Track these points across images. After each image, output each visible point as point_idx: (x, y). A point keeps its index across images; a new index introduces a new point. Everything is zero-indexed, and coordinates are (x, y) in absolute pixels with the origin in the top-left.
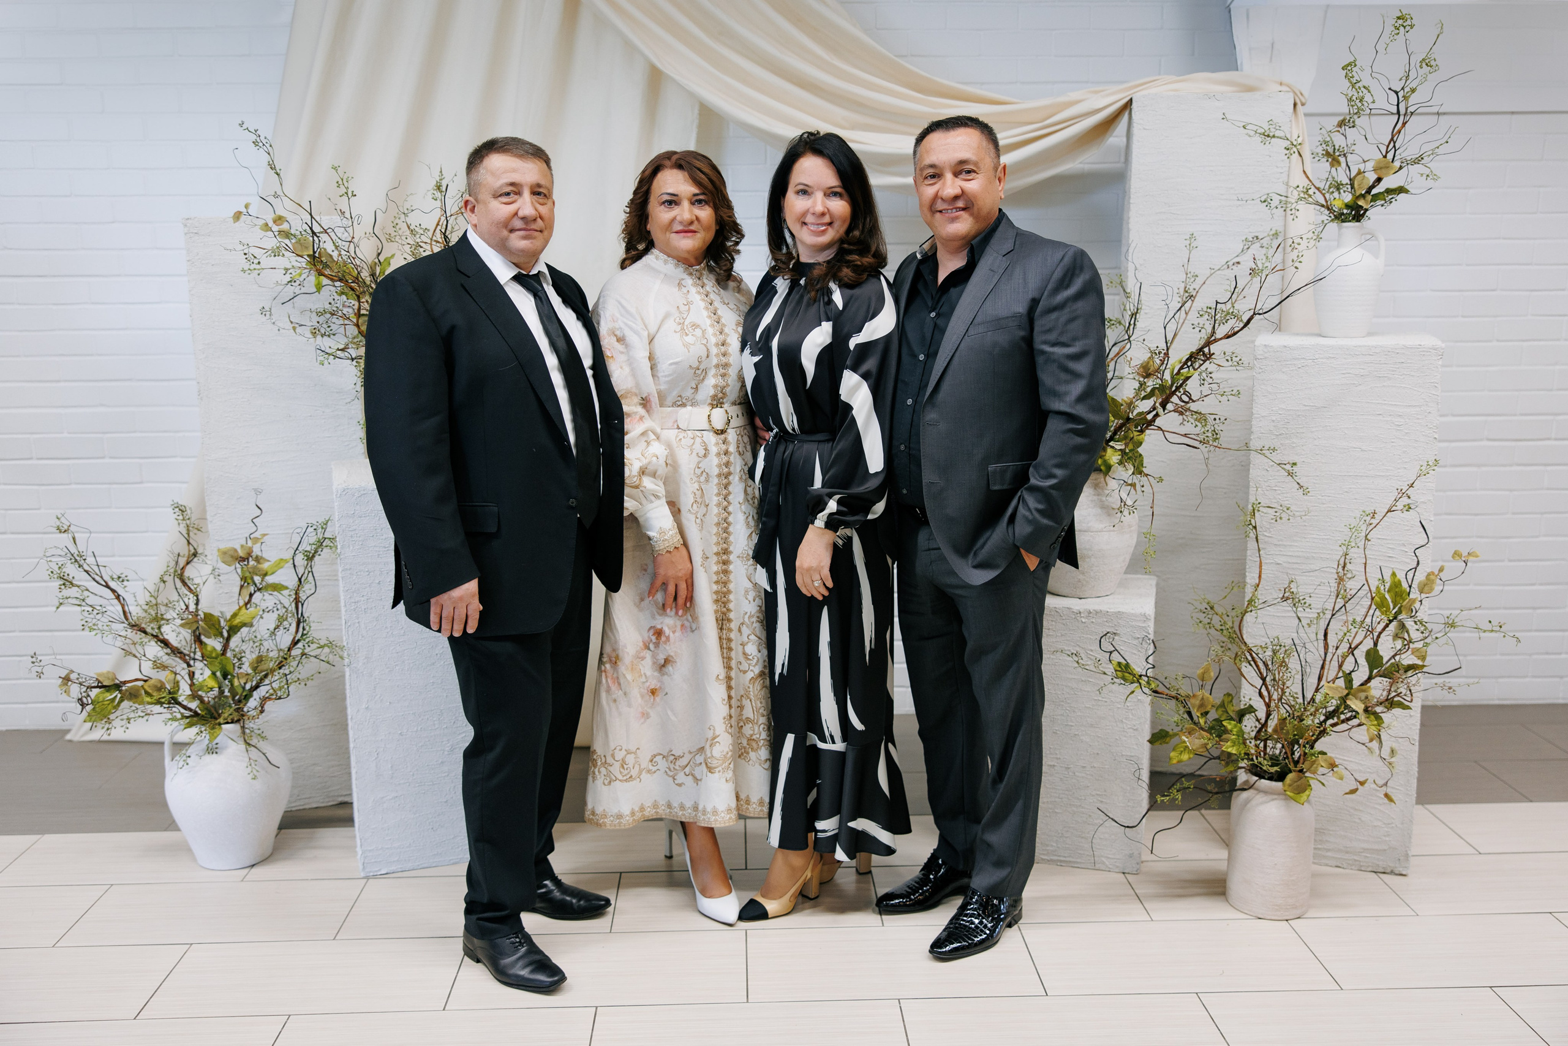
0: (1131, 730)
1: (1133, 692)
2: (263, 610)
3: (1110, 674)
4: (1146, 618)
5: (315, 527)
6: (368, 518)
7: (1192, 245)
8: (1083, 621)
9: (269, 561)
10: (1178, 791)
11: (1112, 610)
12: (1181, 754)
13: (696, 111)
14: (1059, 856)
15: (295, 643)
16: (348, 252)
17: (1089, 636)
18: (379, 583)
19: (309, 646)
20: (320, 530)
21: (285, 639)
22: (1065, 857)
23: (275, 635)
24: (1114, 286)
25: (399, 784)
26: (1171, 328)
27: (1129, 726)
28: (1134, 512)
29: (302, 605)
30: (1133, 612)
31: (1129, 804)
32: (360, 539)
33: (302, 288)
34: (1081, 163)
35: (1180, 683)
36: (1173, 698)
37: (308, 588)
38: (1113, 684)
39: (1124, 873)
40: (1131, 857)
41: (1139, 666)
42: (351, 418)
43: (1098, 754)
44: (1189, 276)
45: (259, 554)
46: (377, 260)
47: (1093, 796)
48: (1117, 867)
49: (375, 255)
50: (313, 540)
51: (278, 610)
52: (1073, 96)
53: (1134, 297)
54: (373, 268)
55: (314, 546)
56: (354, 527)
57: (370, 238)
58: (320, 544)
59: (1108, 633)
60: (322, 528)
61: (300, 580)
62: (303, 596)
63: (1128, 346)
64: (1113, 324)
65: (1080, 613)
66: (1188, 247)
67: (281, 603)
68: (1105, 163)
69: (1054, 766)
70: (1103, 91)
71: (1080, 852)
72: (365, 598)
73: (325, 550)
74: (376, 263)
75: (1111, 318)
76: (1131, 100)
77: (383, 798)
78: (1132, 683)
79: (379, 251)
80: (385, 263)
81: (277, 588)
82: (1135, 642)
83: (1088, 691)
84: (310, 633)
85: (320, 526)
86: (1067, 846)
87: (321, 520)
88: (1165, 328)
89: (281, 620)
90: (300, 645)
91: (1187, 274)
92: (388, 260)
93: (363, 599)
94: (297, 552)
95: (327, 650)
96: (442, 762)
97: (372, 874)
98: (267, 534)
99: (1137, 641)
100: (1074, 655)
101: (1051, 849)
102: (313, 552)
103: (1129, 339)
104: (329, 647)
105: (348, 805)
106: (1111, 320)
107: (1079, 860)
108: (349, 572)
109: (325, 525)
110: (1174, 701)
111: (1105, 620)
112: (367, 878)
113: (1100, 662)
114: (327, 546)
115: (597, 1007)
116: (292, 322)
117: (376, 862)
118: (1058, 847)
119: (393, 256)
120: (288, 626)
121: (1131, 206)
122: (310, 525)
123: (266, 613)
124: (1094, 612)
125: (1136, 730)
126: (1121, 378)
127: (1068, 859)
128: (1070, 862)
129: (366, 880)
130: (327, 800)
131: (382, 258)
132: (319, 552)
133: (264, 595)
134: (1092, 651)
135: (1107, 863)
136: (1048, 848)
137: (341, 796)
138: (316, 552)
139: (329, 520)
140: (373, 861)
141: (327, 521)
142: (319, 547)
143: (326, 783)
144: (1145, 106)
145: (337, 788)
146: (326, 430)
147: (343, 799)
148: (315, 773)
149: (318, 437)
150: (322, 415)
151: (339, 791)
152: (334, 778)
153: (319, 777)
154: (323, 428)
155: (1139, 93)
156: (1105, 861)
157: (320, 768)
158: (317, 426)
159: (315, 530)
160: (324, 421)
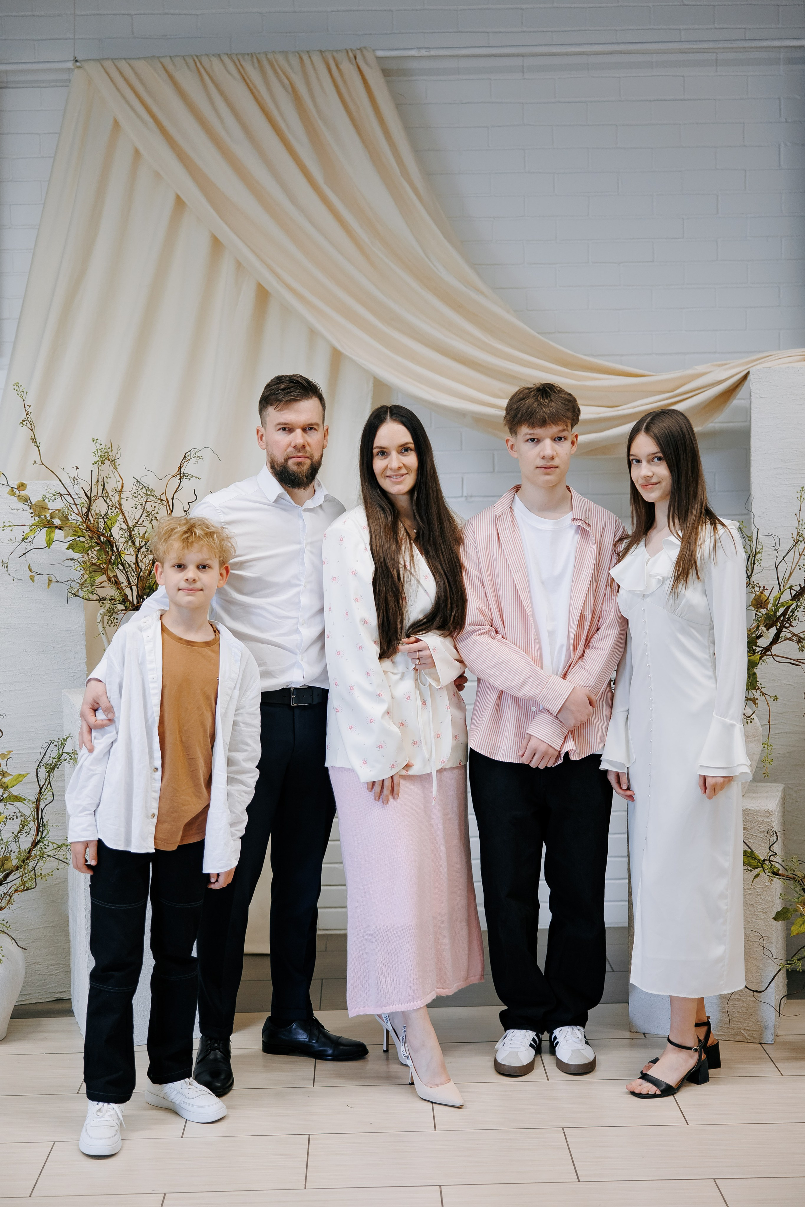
0: (761, 913)
1: (758, 875)
2: (6, 818)
4: (769, 813)
5: (55, 743)
7: (803, 497)
9: (11, 775)
10: (798, 960)
12: (800, 927)
13: (371, 385)
15: (35, 844)
19: (46, 848)
20: (61, 745)
21: (26, 842)
23: (19, 838)
26: (782, 568)
29: (42, 811)
30: (758, 809)
34: (716, 422)
35: (795, 864)
36: (792, 879)
37: (47, 796)
39: (760, 1043)
41: (762, 853)
44: (801, 522)
45: (5, 770)
48: (754, 1038)
50: (55, 755)
51: (17, 818)
52: (700, 369)
55: (54, 760)
58: (59, 758)
61: (41, 789)
62: (42, 806)
66: (799, 498)
67: (20, 812)
68: (734, 422)
70: (726, 364)
73: (64, 763)
76: (748, 373)
78: (757, 868)
81: (18, 799)
82: (761, 835)
84: (47, 837)
85: (60, 743)
87: (62, 737)
88: (777, 568)
89: (23, 825)
90: (39, 846)
91: (799, 521)
94: (41, 765)
95: (63, 850)
98: (12, 751)
99: (763, 834)
102: (53, 765)
109: (64, 741)
110: (792, 882)
114: (66, 760)
115: (309, 1135)
116: (30, 570)
120: (29, 830)
121: (752, 462)
122: (53, 741)
123: (8, 820)
125: (766, 913)
130: (45, 997)
132: (58, 765)
133: (5, 805)
135: (746, 1034)
138: (56, 765)
139: (68, 737)
141: (67, 740)
142: (58, 761)
143: (45, 980)
144: (759, 379)
145: (55, 985)
146: (55, 663)
147: (59, 996)
148: (36, 971)
149: (49, 669)
150: (53, 650)
151: (56, 988)
152: (52, 976)
153: (39, 974)
154: (53, 662)
155: (753, 368)
156: (744, 1033)
157: (40, 966)
158: (48, 659)
159: (56, 746)
160: (54, 655)
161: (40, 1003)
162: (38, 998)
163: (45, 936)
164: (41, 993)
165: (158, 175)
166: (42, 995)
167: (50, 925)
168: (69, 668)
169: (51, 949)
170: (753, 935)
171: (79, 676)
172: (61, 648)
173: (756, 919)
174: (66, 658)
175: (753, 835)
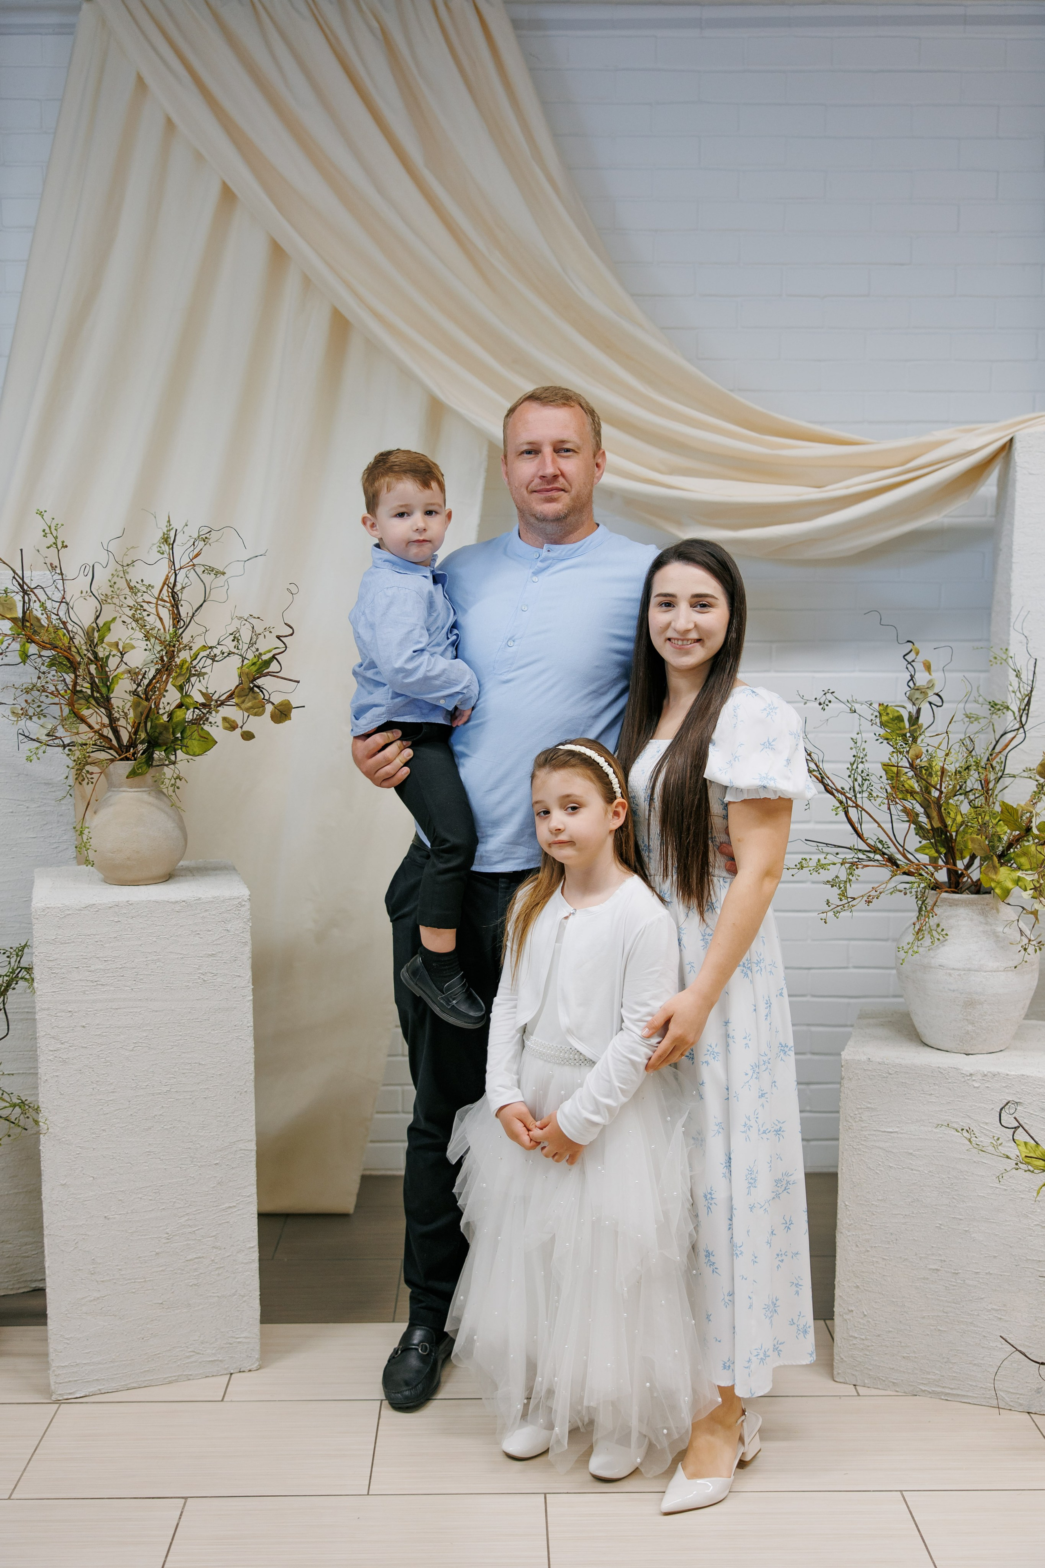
3: (1014, 1158)
5: (8, 954)
6: (73, 944)
8: (976, 1085)
11: (1013, 1073)
13: (485, 452)
14: (943, 1387)
16: (57, 615)
17: (982, 1105)
18: (84, 1027)
20: (15, 957)
22: (952, 1389)
24: (999, 662)
25: (103, 1281)
27: (1036, 1223)
28: (1040, 949)
30: (1039, 1075)
31: (1036, 1323)
32: (63, 970)
33: (4, 657)
34: (945, 516)
38: (1017, 1169)
39: (1028, 1413)
40: (1039, 1393)
42: (61, 815)
43: (995, 1257)
46: (94, 625)
47: (989, 1311)
48: (1021, 1405)
49: (93, 620)
50: (6, 970)
52: (937, 437)
53: (1026, 676)
54: (90, 634)
55: (6, 978)
56: (55, 956)
57: (88, 598)
58: (15, 975)
59: (1008, 1102)
60: (17, 955)
63: (1021, 736)
64: (999, 710)
65: (971, 1075)
69: (937, 1270)
71: (971, 1383)
72: (67, 1045)
73: (21, 983)
74: (93, 629)
75: (997, 702)
76: (1011, 440)
77: (83, 1298)
79: (98, 614)
80: (105, 628)
82: (1044, 1115)
83: (982, 1176)
85: (14, 953)
86: (954, 1375)
87: (16, 945)
92: (108, 625)
93: (63, 1046)
95: (18, 1110)
96: (157, 1254)
97: (66, 1397)
100: (965, 1131)
101: (934, 1377)
102: (5, 985)
103: (1023, 726)
104: (20, 1107)
105: (41, 1292)
106: (996, 705)
107: (969, 1394)
108: (47, 1012)
109: (20, 951)
111: (1004, 1085)
112: (57, 1402)
113: (999, 1142)
114: (22, 979)
117: (70, 1381)
118: (943, 1376)
119: (114, 619)
121: (1014, 566)
124: (991, 1075)
126: (1014, 776)
127: (955, 1392)
128: (958, 1395)
129: (58, 1405)
130: (17, 1286)
131: (101, 622)
132: (13, 986)
134: (987, 1123)
135: (1007, 1398)
136: (929, 1377)
137: (35, 1281)
138: (9, 985)
139: (27, 943)
140: (66, 1380)
141: (24, 947)
142: (12, 979)
143: (16, 1264)
144: (1029, 447)
145: (31, 1271)
146: (29, 829)
147: (38, 1285)
148: (3, 1252)
149: (20, 838)
150: (26, 811)
151: (34, 1274)
152: (27, 1259)
153: (9, 1257)
154: (27, 828)
155: (1021, 432)
156: (1004, 1396)
157: (10, 1246)
158: (19, 824)
159: (8, 957)
160: (27, 818)
161: (10, 1295)
162: (7, 1289)
163: (17, 1205)
164: (12, 1283)
165: (199, 157)
166: (13, 1284)
167: (25, 1190)
168: (50, 837)
169: (25, 1222)
170: (1025, 1259)
171: (65, 847)
172: (38, 809)
173: (1031, 1236)
174: (45, 823)
175: (1032, 1114)
